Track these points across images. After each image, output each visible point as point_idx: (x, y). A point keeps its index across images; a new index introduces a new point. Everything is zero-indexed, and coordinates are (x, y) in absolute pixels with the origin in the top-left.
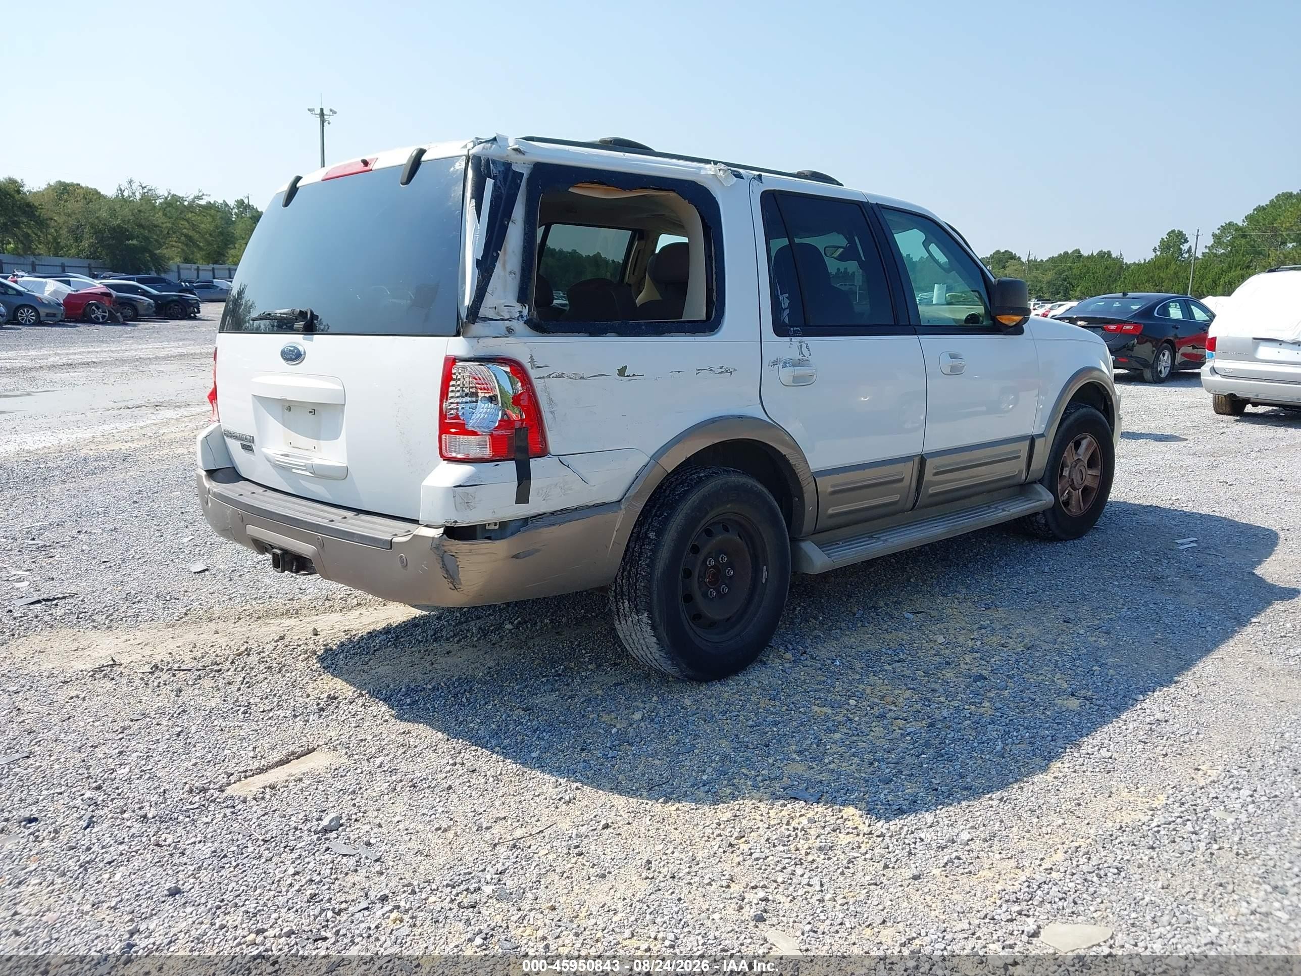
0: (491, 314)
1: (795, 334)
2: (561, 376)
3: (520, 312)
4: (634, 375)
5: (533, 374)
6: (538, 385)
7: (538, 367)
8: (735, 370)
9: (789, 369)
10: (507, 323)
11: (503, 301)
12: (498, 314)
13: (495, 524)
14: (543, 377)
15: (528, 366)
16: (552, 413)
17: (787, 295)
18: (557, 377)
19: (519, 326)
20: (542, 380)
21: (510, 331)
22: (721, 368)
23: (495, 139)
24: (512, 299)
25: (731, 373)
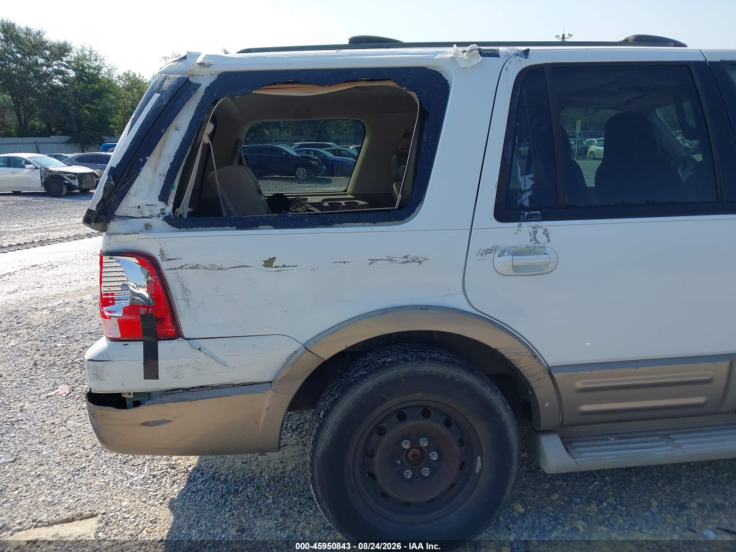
0: (134, 213)
1: (529, 219)
2: (196, 267)
3: (163, 209)
4: (284, 266)
5: (164, 266)
6: (170, 276)
7: (169, 260)
8: (426, 259)
9: (507, 258)
10: (147, 221)
11: (145, 201)
12: (141, 212)
13: (130, 394)
14: (175, 269)
15: (159, 258)
16: (186, 300)
17: (531, 176)
18: (190, 268)
19: (158, 223)
20: (174, 271)
21: (148, 227)
22: (406, 257)
23: (185, 58)
24: (154, 199)
25: (420, 262)
